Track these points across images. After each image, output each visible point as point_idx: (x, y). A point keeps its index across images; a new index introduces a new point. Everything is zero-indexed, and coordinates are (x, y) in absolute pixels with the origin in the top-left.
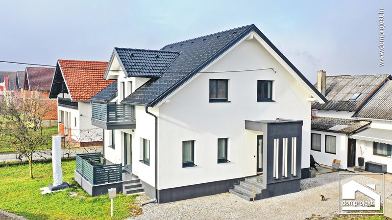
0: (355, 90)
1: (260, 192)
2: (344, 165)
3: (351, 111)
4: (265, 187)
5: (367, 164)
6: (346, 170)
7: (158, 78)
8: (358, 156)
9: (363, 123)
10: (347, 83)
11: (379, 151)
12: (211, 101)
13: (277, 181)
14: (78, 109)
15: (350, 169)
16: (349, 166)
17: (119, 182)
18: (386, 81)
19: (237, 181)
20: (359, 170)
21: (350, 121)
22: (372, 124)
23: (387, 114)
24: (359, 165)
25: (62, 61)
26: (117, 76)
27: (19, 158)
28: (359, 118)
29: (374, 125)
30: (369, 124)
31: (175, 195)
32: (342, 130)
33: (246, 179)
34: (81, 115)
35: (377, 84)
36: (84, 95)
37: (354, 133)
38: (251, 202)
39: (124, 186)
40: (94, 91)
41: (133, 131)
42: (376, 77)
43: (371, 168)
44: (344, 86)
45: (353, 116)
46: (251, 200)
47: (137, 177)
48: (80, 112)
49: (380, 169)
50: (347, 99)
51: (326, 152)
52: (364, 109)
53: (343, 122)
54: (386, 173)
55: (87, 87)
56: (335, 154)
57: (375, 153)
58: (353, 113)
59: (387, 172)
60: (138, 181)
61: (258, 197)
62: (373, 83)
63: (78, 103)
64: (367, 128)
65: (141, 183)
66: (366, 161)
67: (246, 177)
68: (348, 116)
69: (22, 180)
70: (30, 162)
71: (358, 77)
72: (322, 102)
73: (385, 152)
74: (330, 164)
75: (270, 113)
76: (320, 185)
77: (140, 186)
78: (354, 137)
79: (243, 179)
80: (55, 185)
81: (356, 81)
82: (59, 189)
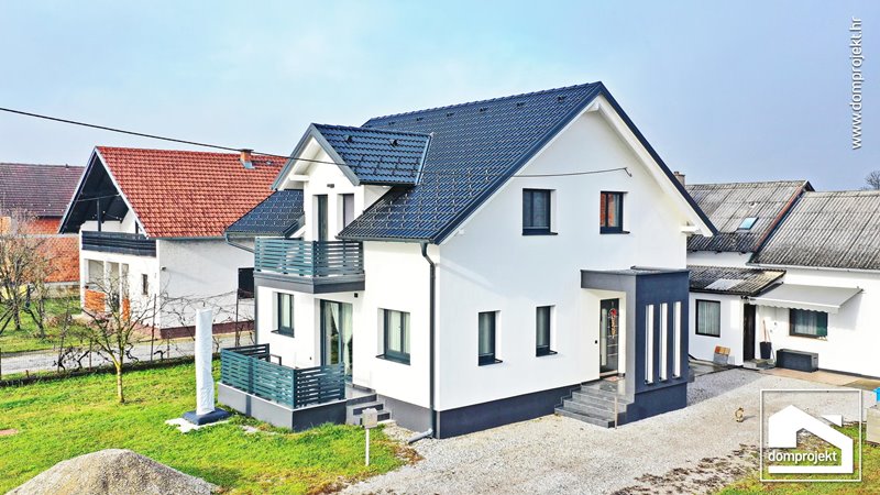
0: (743, 212)
1: (624, 410)
2: (737, 357)
3: (744, 253)
4: (632, 401)
5: (781, 353)
6: (741, 367)
8: (759, 339)
9: (771, 276)
10: (722, 197)
11: (800, 329)
12: (526, 232)
13: (651, 388)
14: (154, 255)
15: (748, 365)
16: (745, 359)
17: (337, 401)
18: (802, 193)
19: (567, 392)
20: (766, 366)
21: (744, 272)
22: (786, 276)
23: (818, 256)
24: (762, 357)
25: (105, 150)
26: (302, 183)
27: (60, 365)
28: (762, 266)
29: (790, 279)
30: (782, 276)
31: (466, 421)
32: (734, 288)
33: (583, 388)
34: (164, 269)
35: (786, 199)
36: (169, 225)
37: (758, 293)
38: (612, 429)
39: (350, 409)
40: (188, 215)
41: (356, 295)
42: (780, 185)
43: (787, 361)
44: (719, 204)
45: (750, 262)
46: (611, 425)
47: (369, 390)
48: (161, 262)
49: (805, 363)
50: (733, 228)
51: (697, 333)
52: (768, 248)
53: (731, 274)
54: (817, 369)
55: (170, 208)
56: (719, 336)
57: (793, 333)
58: (749, 255)
59: (820, 367)
60: (374, 398)
61: (623, 420)
62: (777, 197)
63: (155, 242)
64: (778, 285)
65: (379, 402)
66: (775, 349)
67: (584, 384)
68: (740, 262)
69: (101, 408)
70: (118, 369)
71: (743, 186)
72: (708, 233)
73: (812, 330)
74: (709, 356)
75: (622, 255)
76: (712, 395)
77: (381, 407)
78: (758, 301)
79: (577, 388)
80: (201, 412)
81: (740, 194)
82: (217, 420)
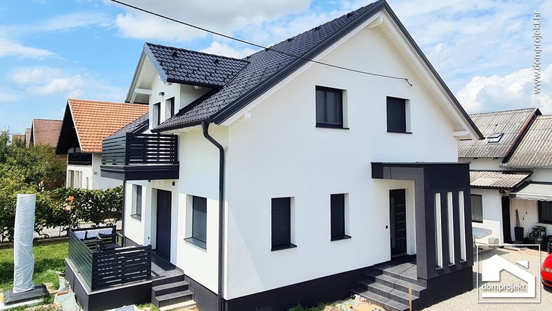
0: (490, 131)
3: (497, 158)
6: (503, 247)
7: (221, 88)
12: (319, 125)
14: (91, 164)
17: (144, 282)
18: (534, 117)
30: (530, 175)
32: (494, 184)
34: (96, 173)
35: (523, 120)
39: (154, 289)
41: (174, 184)
48: (94, 168)
50: (484, 142)
52: (516, 154)
56: (481, 222)
60: (182, 278)
62: (515, 120)
63: (91, 155)
64: (527, 182)
65: (186, 282)
67: (376, 266)
72: (475, 137)
77: (185, 288)
79: (370, 270)
